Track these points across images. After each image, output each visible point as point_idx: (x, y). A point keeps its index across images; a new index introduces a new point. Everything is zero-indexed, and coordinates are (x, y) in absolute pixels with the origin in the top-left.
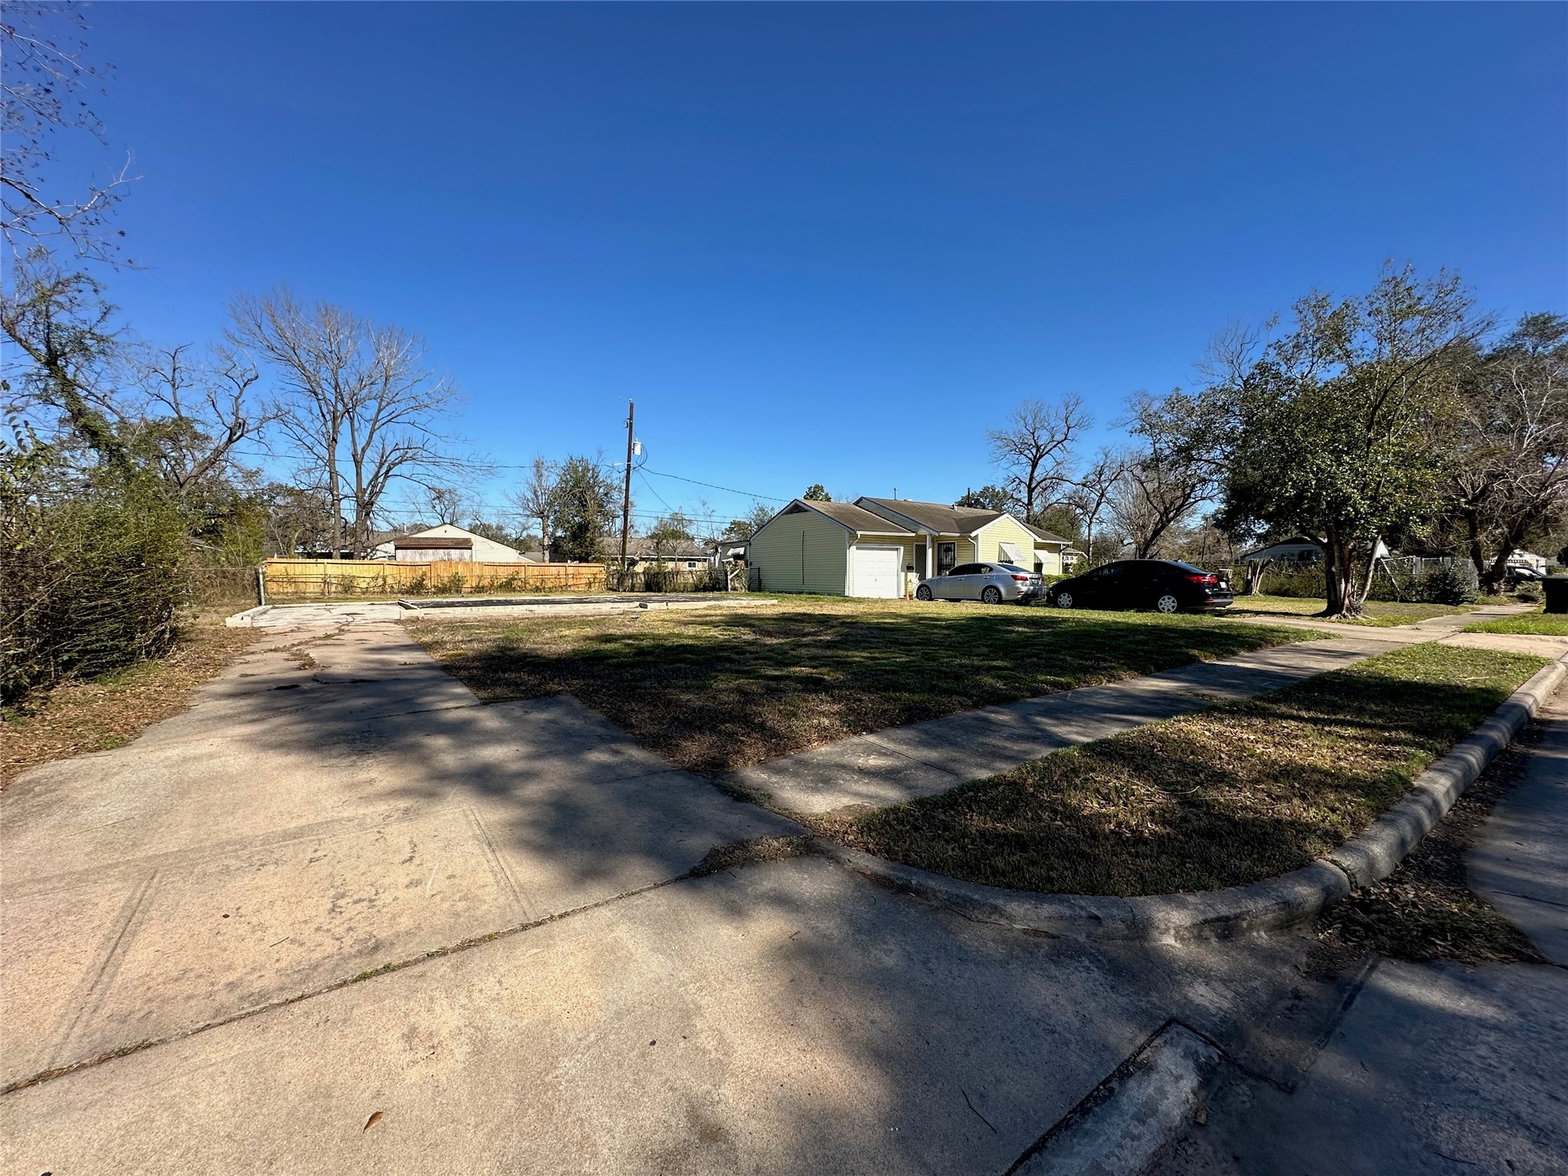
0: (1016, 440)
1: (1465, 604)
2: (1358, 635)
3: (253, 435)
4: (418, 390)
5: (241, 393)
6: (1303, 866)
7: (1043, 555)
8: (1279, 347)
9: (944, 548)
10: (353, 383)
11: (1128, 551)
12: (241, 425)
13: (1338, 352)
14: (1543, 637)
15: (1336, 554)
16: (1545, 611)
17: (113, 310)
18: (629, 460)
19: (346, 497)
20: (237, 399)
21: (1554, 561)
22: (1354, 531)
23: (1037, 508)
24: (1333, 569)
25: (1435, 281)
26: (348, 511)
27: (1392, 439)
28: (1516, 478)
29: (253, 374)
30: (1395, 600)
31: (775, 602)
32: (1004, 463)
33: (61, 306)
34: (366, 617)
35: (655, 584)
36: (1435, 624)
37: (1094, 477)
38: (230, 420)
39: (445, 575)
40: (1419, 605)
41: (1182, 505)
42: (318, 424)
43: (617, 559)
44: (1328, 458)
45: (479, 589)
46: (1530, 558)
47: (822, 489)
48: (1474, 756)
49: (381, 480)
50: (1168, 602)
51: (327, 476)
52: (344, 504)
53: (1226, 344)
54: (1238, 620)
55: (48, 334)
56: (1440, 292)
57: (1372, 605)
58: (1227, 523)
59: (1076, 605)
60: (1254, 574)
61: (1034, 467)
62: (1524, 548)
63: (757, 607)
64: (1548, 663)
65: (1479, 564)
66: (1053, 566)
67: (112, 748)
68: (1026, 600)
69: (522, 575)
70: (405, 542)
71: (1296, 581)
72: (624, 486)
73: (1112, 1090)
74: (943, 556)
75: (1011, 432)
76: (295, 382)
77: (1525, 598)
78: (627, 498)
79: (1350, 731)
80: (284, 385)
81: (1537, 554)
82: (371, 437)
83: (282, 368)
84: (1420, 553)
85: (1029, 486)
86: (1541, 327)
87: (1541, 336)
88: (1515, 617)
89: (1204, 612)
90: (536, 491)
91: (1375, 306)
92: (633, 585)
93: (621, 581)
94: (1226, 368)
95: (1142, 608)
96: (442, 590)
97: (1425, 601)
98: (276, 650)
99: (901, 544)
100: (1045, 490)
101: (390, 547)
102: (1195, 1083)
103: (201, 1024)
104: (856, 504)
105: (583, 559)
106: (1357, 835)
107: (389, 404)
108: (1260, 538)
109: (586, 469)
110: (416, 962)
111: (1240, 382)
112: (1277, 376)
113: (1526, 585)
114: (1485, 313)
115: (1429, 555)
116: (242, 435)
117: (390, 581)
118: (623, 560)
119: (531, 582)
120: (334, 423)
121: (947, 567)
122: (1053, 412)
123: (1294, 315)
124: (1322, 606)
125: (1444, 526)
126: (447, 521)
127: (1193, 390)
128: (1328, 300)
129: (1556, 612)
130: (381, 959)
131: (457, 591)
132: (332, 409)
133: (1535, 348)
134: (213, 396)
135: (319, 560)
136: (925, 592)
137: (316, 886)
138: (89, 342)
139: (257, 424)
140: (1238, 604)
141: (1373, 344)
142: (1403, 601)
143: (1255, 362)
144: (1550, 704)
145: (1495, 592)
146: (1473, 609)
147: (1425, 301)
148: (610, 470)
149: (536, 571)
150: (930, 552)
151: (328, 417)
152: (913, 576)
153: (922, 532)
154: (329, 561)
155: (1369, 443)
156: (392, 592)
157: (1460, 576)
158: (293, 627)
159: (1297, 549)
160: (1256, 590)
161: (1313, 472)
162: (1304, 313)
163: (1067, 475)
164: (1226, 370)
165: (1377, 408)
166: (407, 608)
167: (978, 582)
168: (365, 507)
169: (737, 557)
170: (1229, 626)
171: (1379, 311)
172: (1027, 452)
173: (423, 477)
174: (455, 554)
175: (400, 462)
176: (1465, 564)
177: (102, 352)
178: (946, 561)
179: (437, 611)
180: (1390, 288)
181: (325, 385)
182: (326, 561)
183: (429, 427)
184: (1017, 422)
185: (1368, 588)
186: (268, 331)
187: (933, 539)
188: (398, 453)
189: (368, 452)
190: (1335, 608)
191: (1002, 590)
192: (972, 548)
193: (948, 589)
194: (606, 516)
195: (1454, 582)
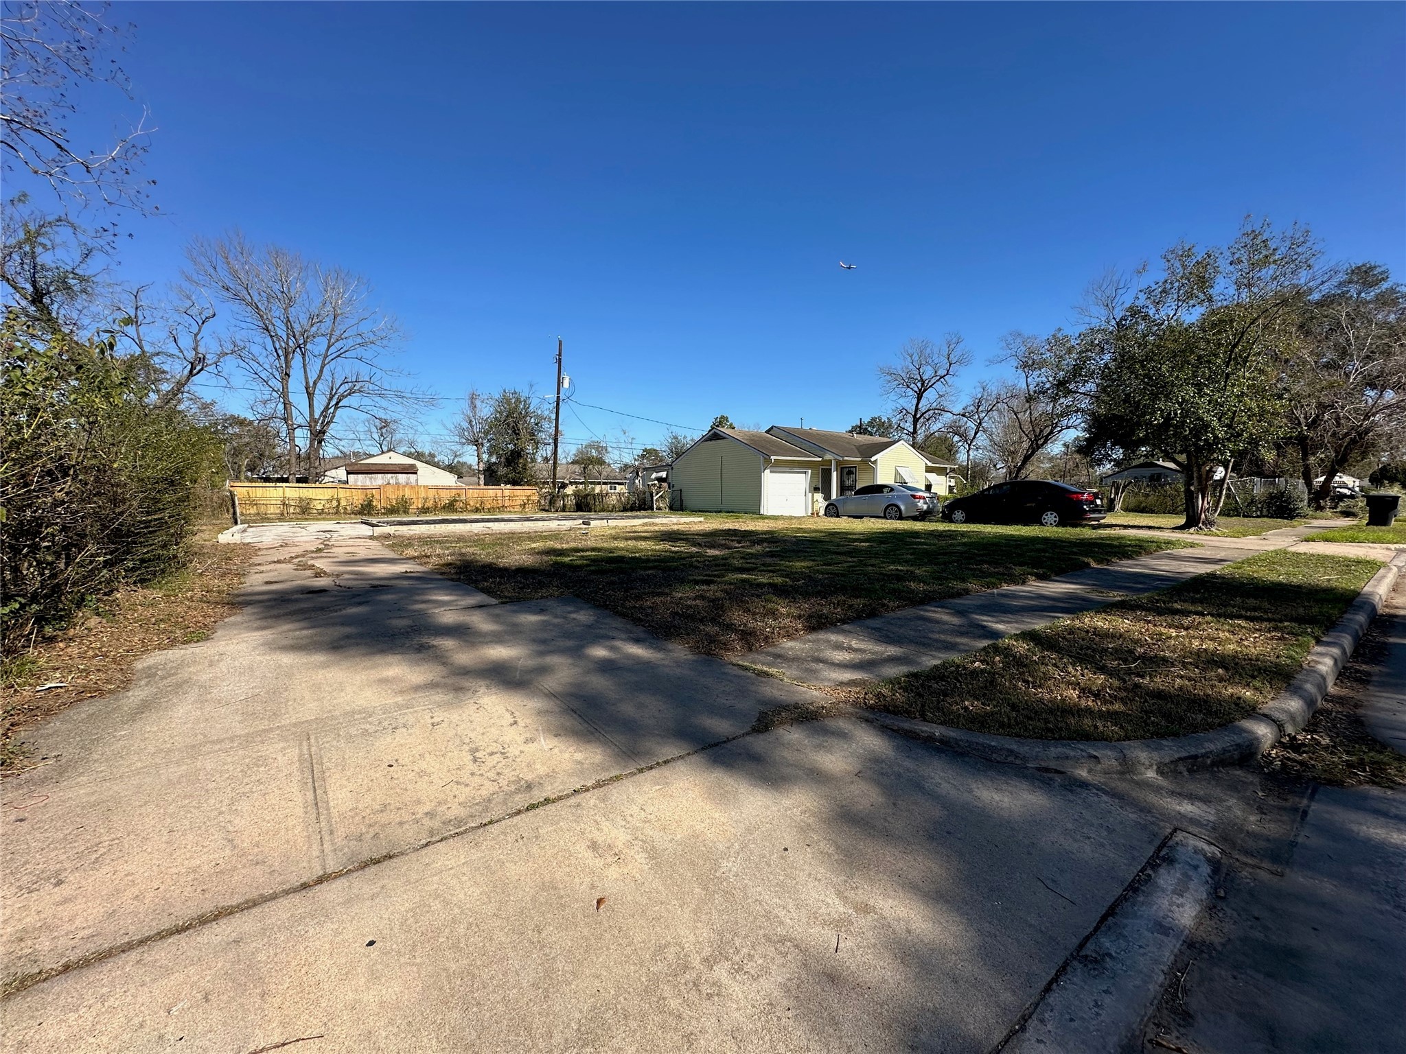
0: (904, 375)
1: (1299, 519)
2: (1218, 544)
3: (211, 368)
4: (364, 328)
5: (200, 330)
7: (933, 477)
8: (1149, 292)
9: (847, 471)
10: (304, 322)
11: (999, 473)
12: (202, 360)
13: (1202, 296)
14: (1371, 545)
15: (1195, 475)
16: (1368, 524)
17: (94, 252)
18: (558, 393)
19: (300, 426)
20: (196, 335)
21: (1366, 483)
22: (1212, 454)
23: (920, 438)
24: (1192, 488)
25: (1288, 234)
26: (302, 439)
27: (1247, 374)
28: (1343, 408)
29: (211, 312)
30: (1240, 515)
31: (702, 519)
32: (893, 396)
33: (44, 246)
34: (342, 533)
35: (584, 505)
36: (1278, 535)
37: (972, 408)
38: (191, 355)
39: (393, 496)
40: (1259, 520)
41: (1051, 432)
42: (271, 359)
43: (548, 483)
44: (1191, 390)
45: (425, 510)
46: (1349, 480)
47: (727, 419)
49: (331, 410)
50: (1050, 517)
51: (281, 406)
52: (298, 432)
53: (1103, 289)
54: (1107, 532)
55: (34, 273)
56: (1293, 244)
57: (1223, 520)
58: (1086, 449)
59: (968, 521)
60: (1116, 494)
61: (919, 398)
62: (1344, 471)
63: (687, 524)
64: (1382, 565)
65: (1309, 483)
66: (942, 486)
67: (198, 641)
68: (923, 516)
69: (463, 497)
70: (356, 468)
71: (1151, 500)
72: (554, 416)
73: (1149, 876)
74: (845, 476)
75: (899, 367)
76: (249, 320)
77: (1347, 514)
78: (557, 427)
80: (238, 323)
81: (1353, 476)
82: (321, 371)
83: (236, 306)
84: (1260, 474)
85: (914, 416)
86: (1365, 275)
87: (1364, 283)
88: (1344, 530)
89: (1084, 526)
90: (471, 421)
91: (1237, 256)
92: (564, 506)
93: (552, 502)
94: (1102, 311)
95: (1026, 523)
96: (392, 511)
97: (1264, 516)
98: (279, 562)
99: (809, 468)
100: (928, 420)
101: (341, 473)
102: (1209, 871)
103: (424, 842)
104: (768, 432)
105: (515, 483)
107: (338, 340)
108: (1118, 463)
109: (518, 400)
110: (568, 796)
111: (1113, 322)
112: (1146, 317)
113: (1348, 502)
114: (1332, 263)
115: (1268, 477)
116: (202, 369)
117: (343, 503)
118: (554, 483)
119: (472, 503)
120: (286, 357)
121: (851, 488)
122: (936, 350)
123: (1165, 265)
124: (1181, 520)
126: (385, 449)
127: (1074, 329)
128: (1193, 251)
129: (1377, 525)
130: (538, 795)
131: (405, 512)
132: (283, 345)
133: (1359, 294)
134: (174, 332)
135: (278, 484)
136: (833, 510)
137: (450, 743)
138: (72, 282)
139: (215, 359)
140: (1109, 519)
141: (1232, 290)
142: (1244, 516)
143: (1127, 305)
144: (1392, 598)
145: (1322, 508)
146: (1305, 523)
147: (1279, 252)
148: (540, 402)
149: (475, 493)
150: (834, 475)
151: (280, 352)
152: (819, 496)
153: (828, 457)
154: (287, 485)
155: (1228, 376)
156: (345, 513)
157: (1293, 495)
158: (280, 542)
159: (1148, 472)
160: (1118, 506)
161: (1178, 403)
162: (1172, 262)
163: (949, 407)
165: (1235, 346)
166: (373, 525)
167: (881, 501)
168: (318, 436)
169: (660, 480)
170: (1110, 538)
171: (1240, 261)
172: (912, 386)
173: (370, 408)
174: (402, 478)
175: (349, 394)
176: (1297, 484)
177: (84, 291)
178: (848, 483)
179: (405, 528)
180: (1248, 240)
181: (278, 323)
182: (284, 485)
183: (375, 362)
184: (905, 359)
185: (1221, 504)
186: (223, 273)
187: (838, 463)
188: (347, 386)
189: (319, 385)
190: (1192, 521)
191: (902, 508)
192: (873, 471)
193: (851, 508)
194: (537, 443)
195: (1289, 500)
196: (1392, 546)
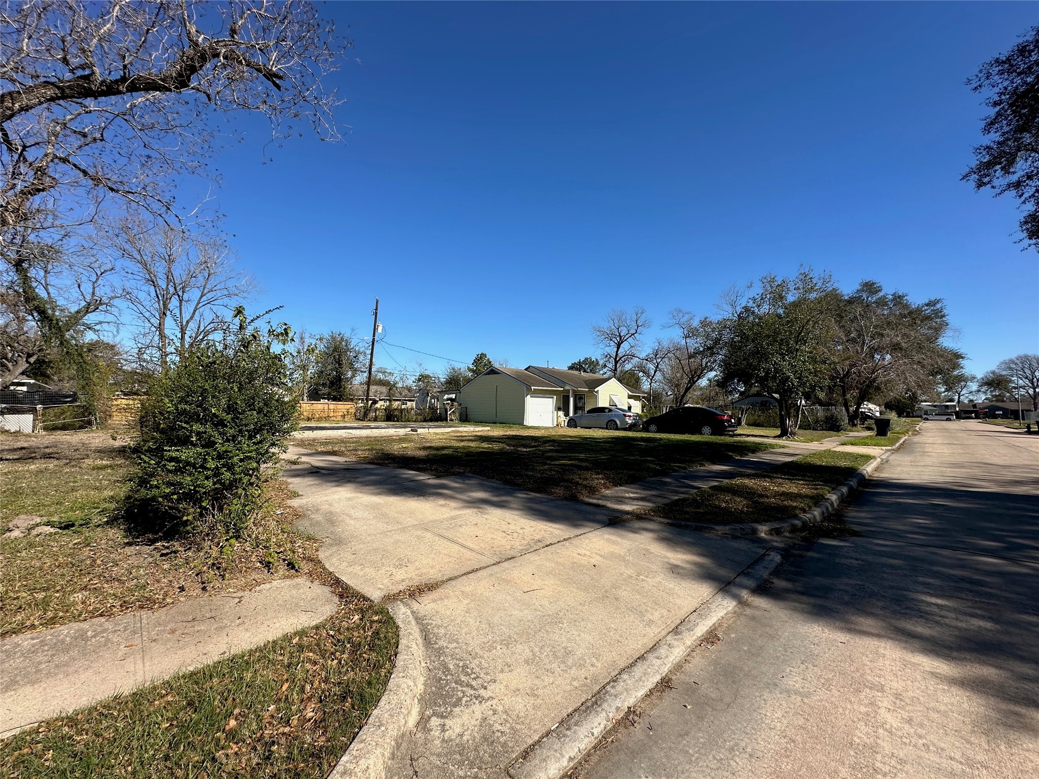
0: (608, 332)
1: (842, 431)
2: (796, 446)
3: (105, 308)
4: (230, 284)
5: (97, 279)
6: (796, 517)
7: (632, 402)
8: (754, 300)
9: (579, 397)
12: (97, 301)
14: (872, 447)
15: (784, 406)
16: (876, 435)
18: (374, 336)
20: (94, 283)
21: (883, 409)
22: (792, 394)
24: (783, 413)
28: (861, 367)
30: (810, 429)
32: (602, 346)
36: (829, 441)
37: (652, 356)
38: (89, 297)
40: (821, 432)
41: (701, 373)
42: (153, 303)
43: (362, 400)
44: (779, 357)
46: (871, 406)
47: (487, 356)
48: (845, 490)
50: (707, 430)
53: (730, 296)
54: (738, 439)
57: (801, 432)
59: (658, 431)
60: (742, 415)
61: (618, 348)
62: (868, 401)
64: (874, 458)
65: (847, 410)
66: (637, 407)
68: (632, 427)
71: (762, 418)
72: (369, 352)
74: (578, 401)
75: (605, 327)
76: (139, 273)
77: (868, 428)
78: (371, 361)
79: (802, 482)
81: (875, 405)
82: (194, 313)
83: (129, 263)
84: (821, 404)
85: (615, 359)
86: (870, 287)
87: (870, 292)
88: (864, 438)
89: (726, 435)
92: (376, 417)
93: (366, 414)
95: (694, 432)
97: (823, 430)
99: (554, 395)
100: (624, 362)
102: (781, 558)
104: (526, 369)
105: (335, 399)
106: (809, 510)
107: (209, 292)
108: (742, 393)
109: (342, 339)
111: (736, 315)
112: (753, 312)
113: (869, 421)
115: (825, 405)
118: (367, 399)
119: (305, 414)
120: (165, 302)
121: (580, 409)
122: (629, 317)
123: (761, 285)
124: (778, 432)
125: (831, 389)
127: (716, 317)
128: (776, 279)
129: (879, 436)
132: (164, 293)
133: (867, 298)
134: (78, 281)
136: (572, 423)
139: (108, 301)
140: (739, 431)
142: (814, 430)
143: (743, 306)
144: (873, 474)
145: (855, 425)
146: (845, 434)
148: (359, 341)
149: (308, 406)
150: (572, 400)
151: (161, 297)
152: (561, 413)
153: (567, 388)
155: (797, 350)
157: (839, 417)
159: (759, 399)
160: (743, 423)
161: (772, 364)
162: (765, 284)
163: (637, 353)
164: (730, 309)
165: (799, 334)
167: (603, 418)
169: (451, 400)
170: (739, 442)
172: (614, 339)
175: (214, 331)
176: (841, 410)
178: (580, 405)
180: (802, 277)
181: (160, 277)
184: (609, 322)
185: (798, 423)
187: (574, 391)
188: (212, 325)
189: (191, 324)
190: (784, 433)
191: (618, 422)
192: (596, 397)
193: (585, 422)
194: (355, 371)
195: (836, 420)
196: (884, 448)
